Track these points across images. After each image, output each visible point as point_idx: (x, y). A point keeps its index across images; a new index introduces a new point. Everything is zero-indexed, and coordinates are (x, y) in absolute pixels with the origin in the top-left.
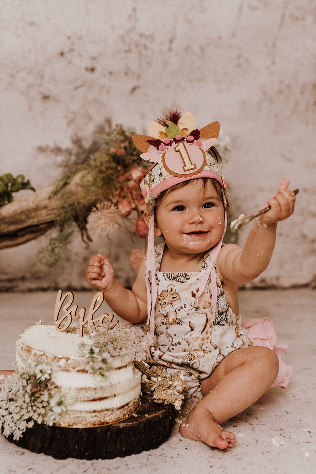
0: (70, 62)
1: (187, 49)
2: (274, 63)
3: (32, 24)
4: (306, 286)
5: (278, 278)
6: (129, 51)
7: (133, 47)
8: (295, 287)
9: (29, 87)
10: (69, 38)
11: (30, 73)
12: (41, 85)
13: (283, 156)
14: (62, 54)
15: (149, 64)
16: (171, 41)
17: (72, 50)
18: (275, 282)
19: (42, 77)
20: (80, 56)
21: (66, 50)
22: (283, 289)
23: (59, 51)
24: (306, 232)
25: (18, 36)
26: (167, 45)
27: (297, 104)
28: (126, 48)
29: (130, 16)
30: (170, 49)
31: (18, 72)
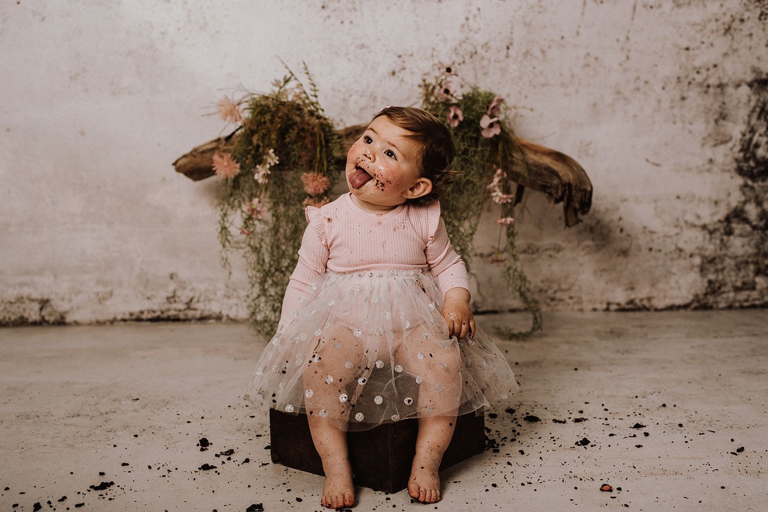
0: (402, 80)
1: (526, 54)
2: (628, 58)
3: (363, 46)
4: (685, 307)
5: (649, 299)
6: (464, 62)
7: (467, 58)
8: (671, 308)
9: (362, 109)
10: (400, 56)
11: (362, 96)
12: (374, 107)
13: (647, 160)
14: (394, 73)
15: (486, 74)
16: (508, 48)
17: (404, 69)
18: (645, 303)
19: (375, 98)
20: (412, 73)
21: (397, 70)
22: (656, 310)
23: (391, 71)
24: (681, 245)
25: (349, 60)
26: (504, 52)
27: (659, 101)
28: (461, 60)
29: (463, 26)
30: (507, 57)
31: (351, 96)
